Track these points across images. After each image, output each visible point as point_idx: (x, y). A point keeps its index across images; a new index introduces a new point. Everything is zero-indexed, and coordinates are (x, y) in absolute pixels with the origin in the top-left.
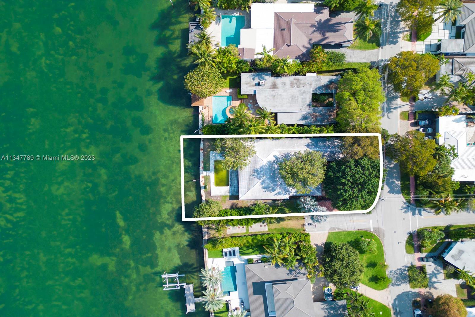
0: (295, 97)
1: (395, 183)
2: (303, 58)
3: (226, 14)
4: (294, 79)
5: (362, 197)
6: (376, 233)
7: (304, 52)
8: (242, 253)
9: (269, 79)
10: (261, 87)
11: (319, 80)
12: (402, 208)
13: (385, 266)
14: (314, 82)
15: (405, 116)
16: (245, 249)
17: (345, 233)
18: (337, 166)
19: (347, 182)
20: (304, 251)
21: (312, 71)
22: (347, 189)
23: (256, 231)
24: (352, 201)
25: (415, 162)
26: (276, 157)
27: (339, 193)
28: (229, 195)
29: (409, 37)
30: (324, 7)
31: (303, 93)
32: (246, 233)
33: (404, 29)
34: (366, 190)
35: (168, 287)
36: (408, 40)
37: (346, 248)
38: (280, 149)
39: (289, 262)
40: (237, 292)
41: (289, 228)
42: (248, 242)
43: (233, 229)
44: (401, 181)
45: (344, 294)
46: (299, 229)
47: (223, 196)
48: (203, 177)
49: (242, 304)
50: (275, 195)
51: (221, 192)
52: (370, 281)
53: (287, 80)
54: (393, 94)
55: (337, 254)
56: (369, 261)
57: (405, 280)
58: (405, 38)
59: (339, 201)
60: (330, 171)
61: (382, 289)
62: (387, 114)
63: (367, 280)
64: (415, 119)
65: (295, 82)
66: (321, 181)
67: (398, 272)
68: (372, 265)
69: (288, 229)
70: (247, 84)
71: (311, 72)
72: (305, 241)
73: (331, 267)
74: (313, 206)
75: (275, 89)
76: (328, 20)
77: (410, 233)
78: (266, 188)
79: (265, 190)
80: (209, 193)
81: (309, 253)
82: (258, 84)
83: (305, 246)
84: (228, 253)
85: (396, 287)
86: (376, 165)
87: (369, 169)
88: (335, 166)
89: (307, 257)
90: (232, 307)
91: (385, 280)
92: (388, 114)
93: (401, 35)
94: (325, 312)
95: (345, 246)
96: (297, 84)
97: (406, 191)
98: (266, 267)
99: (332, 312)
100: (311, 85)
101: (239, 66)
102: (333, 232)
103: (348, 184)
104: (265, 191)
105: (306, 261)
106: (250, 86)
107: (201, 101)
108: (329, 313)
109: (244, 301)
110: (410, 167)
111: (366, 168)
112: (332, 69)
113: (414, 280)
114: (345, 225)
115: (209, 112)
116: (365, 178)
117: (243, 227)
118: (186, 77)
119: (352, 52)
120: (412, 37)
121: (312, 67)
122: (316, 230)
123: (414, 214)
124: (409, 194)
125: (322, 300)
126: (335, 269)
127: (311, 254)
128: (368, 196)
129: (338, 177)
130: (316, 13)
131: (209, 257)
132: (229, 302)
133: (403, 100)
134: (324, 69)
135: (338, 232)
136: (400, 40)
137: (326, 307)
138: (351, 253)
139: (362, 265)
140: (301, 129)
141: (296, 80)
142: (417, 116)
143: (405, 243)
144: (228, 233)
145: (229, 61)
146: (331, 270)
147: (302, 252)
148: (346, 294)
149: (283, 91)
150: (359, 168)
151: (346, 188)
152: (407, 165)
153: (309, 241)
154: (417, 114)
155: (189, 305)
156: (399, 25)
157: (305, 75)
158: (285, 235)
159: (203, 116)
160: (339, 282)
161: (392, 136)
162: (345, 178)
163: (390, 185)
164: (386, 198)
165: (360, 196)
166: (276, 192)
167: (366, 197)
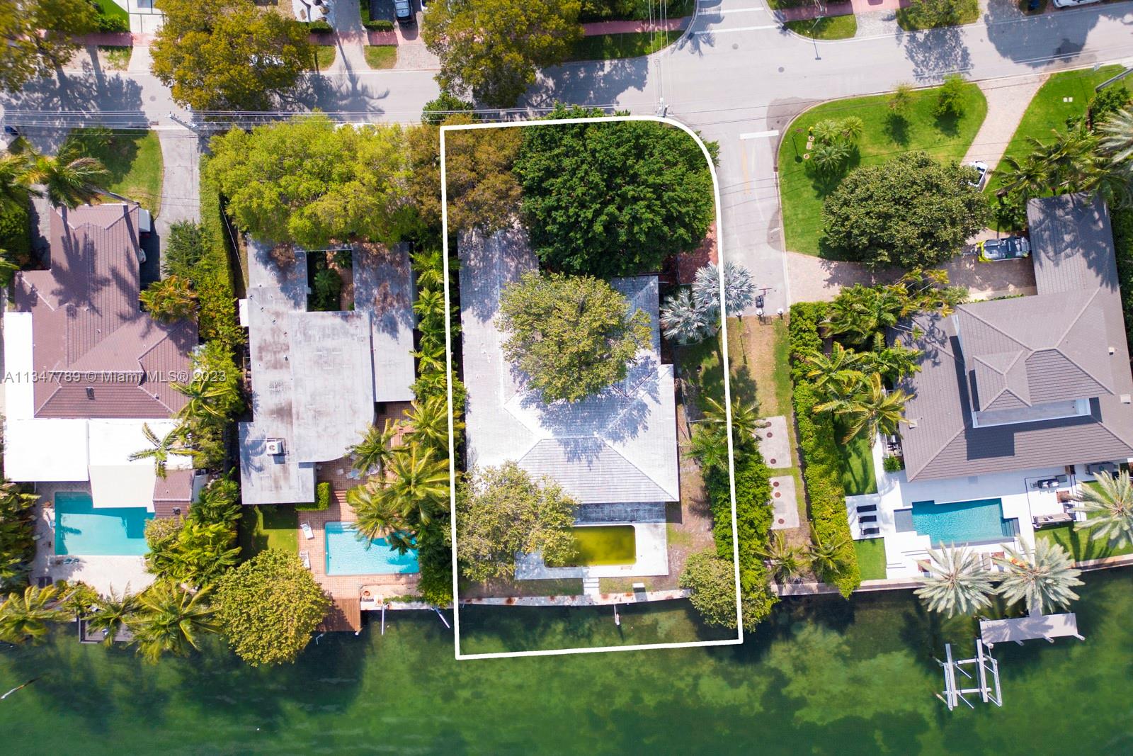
0: (321, 357)
1: (609, 73)
2: (186, 336)
3: (50, 544)
4: (261, 358)
5: (660, 173)
6: (786, 121)
7: (165, 334)
8: (866, 484)
9: (259, 428)
10: (290, 448)
11: (262, 292)
12: (697, 52)
13: (901, 95)
14: (266, 307)
15: (381, 56)
16: (848, 476)
17: (786, 206)
18: (551, 245)
19: (604, 218)
20: (854, 323)
21: (232, 311)
22: (628, 217)
23: (788, 449)
24: (672, 199)
25: (531, 25)
26: (526, 404)
27: (643, 238)
28: (663, 525)
29: (116, 54)
30: (16, 283)
31: (305, 334)
32: (795, 476)
33: (88, 64)
34: (629, 162)
35: (989, 689)
36: (128, 56)
37: (842, 206)
38: (501, 392)
39: (895, 366)
40: (1005, 500)
41: (773, 358)
42: (827, 473)
43: (783, 512)
44: (603, 58)
45: (1002, 204)
46: (778, 332)
47: (669, 541)
48: (605, 597)
49: (1045, 485)
50: (658, 402)
51: (656, 548)
52: (956, 133)
53: (261, 378)
54: (308, 88)
55: (863, 233)
56: (886, 138)
57: (947, 37)
58: (122, 62)
59: (672, 236)
60: (569, 262)
61: (984, 99)
62: (372, 102)
63: (952, 143)
64: (390, 29)
65: (268, 357)
66: (602, 288)
67: (920, 57)
68: (897, 128)
69: (779, 361)
70: (278, 487)
71: (237, 313)
72: (820, 318)
73: (912, 248)
74: (693, 306)
75: (294, 411)
76: (59, 274)
77: (785, 28)
78: (633, 426)
79: (640, 428)
80: (659, 582)
81: (863, 307)
82: (280, 456)
83: (834, 320)
84: (866, 525)
85: (973, 59)
86: (542, 136)
87: (557, 156)
88: (550, 250)
89: (876, 315)
90: (1056, 511)
91: (949, 91)
92: (372, 98)
93: (110, 74)
94: (1068, 256)
95: (835, 209)
96: (275, 353)
97: (639, 44)
98: (914, 422)
99: (1067, 238)
100: (277, 314)
101: (214, 514)
102: (786, 239)
103: (610, 215)
104: (646, 428)
105: (891, 318)
106: (287, 478)
107: (344, 606)
108: (1072, 245)
109: (1036, 480)
110: (548, 38)
111: (553, 165)
112: (225, 258)
113: (948, 13)
114: (759, 205)
115: (381, 582)
116: (585, 167)
117: (776, 484)
118: (252, 661)
119: (169, 201)
120: (114, 44)
121: (218, 311)
122: (779, 286)
123: (717, 19)
124: (647, 37)
125: (1028, 265)
126: (918, 238)
127: (864, 302)
128: (651, 155)
129: (587, 242)
130: (35, 305)
131: (885, 577)
132: (1041, 521)
133: (329, 62)
134: (224, 278)
135: (785, 226)
136: (124, 76)
137: (1051, 254)
138: (858, 191)
139: (902, 160)
140: (428, 341)
141: (264, 354)
142: (378, 22)
143: (819, 42)
144: (798, 525)
145: (192, 545)
146: (922, 246)
147: (858, 326)
148: (1004, 199)
149: (300, 390)
150: (553, 185)
151: (625, 217)
152: (545, 48)
153: (818, 307)
154: (371, 23)
155: (1051, 627)
156: (75, 78)
157: (247, 329)
158: (798, 373)
159: (397, 600)
160: (963, 224)
161: (444, 88)
162: (591, 223)
163: (615, 87)
164: (662, 99)
165: (651, 180)
166: (647, 399)
167: (656, 161)
